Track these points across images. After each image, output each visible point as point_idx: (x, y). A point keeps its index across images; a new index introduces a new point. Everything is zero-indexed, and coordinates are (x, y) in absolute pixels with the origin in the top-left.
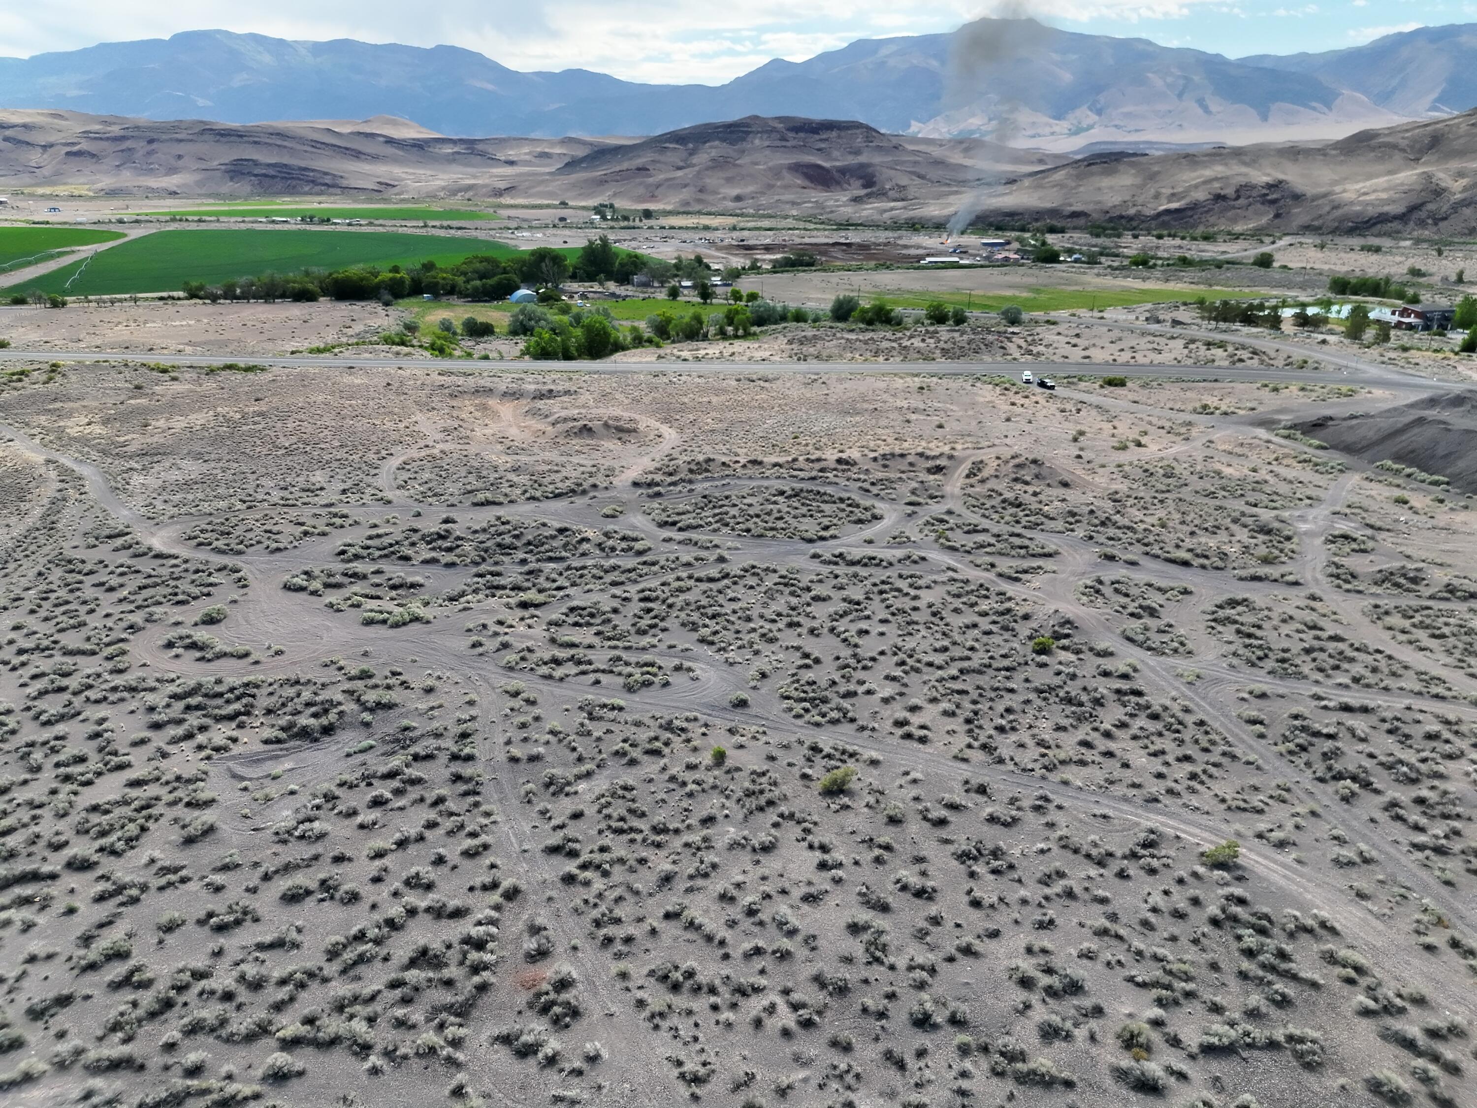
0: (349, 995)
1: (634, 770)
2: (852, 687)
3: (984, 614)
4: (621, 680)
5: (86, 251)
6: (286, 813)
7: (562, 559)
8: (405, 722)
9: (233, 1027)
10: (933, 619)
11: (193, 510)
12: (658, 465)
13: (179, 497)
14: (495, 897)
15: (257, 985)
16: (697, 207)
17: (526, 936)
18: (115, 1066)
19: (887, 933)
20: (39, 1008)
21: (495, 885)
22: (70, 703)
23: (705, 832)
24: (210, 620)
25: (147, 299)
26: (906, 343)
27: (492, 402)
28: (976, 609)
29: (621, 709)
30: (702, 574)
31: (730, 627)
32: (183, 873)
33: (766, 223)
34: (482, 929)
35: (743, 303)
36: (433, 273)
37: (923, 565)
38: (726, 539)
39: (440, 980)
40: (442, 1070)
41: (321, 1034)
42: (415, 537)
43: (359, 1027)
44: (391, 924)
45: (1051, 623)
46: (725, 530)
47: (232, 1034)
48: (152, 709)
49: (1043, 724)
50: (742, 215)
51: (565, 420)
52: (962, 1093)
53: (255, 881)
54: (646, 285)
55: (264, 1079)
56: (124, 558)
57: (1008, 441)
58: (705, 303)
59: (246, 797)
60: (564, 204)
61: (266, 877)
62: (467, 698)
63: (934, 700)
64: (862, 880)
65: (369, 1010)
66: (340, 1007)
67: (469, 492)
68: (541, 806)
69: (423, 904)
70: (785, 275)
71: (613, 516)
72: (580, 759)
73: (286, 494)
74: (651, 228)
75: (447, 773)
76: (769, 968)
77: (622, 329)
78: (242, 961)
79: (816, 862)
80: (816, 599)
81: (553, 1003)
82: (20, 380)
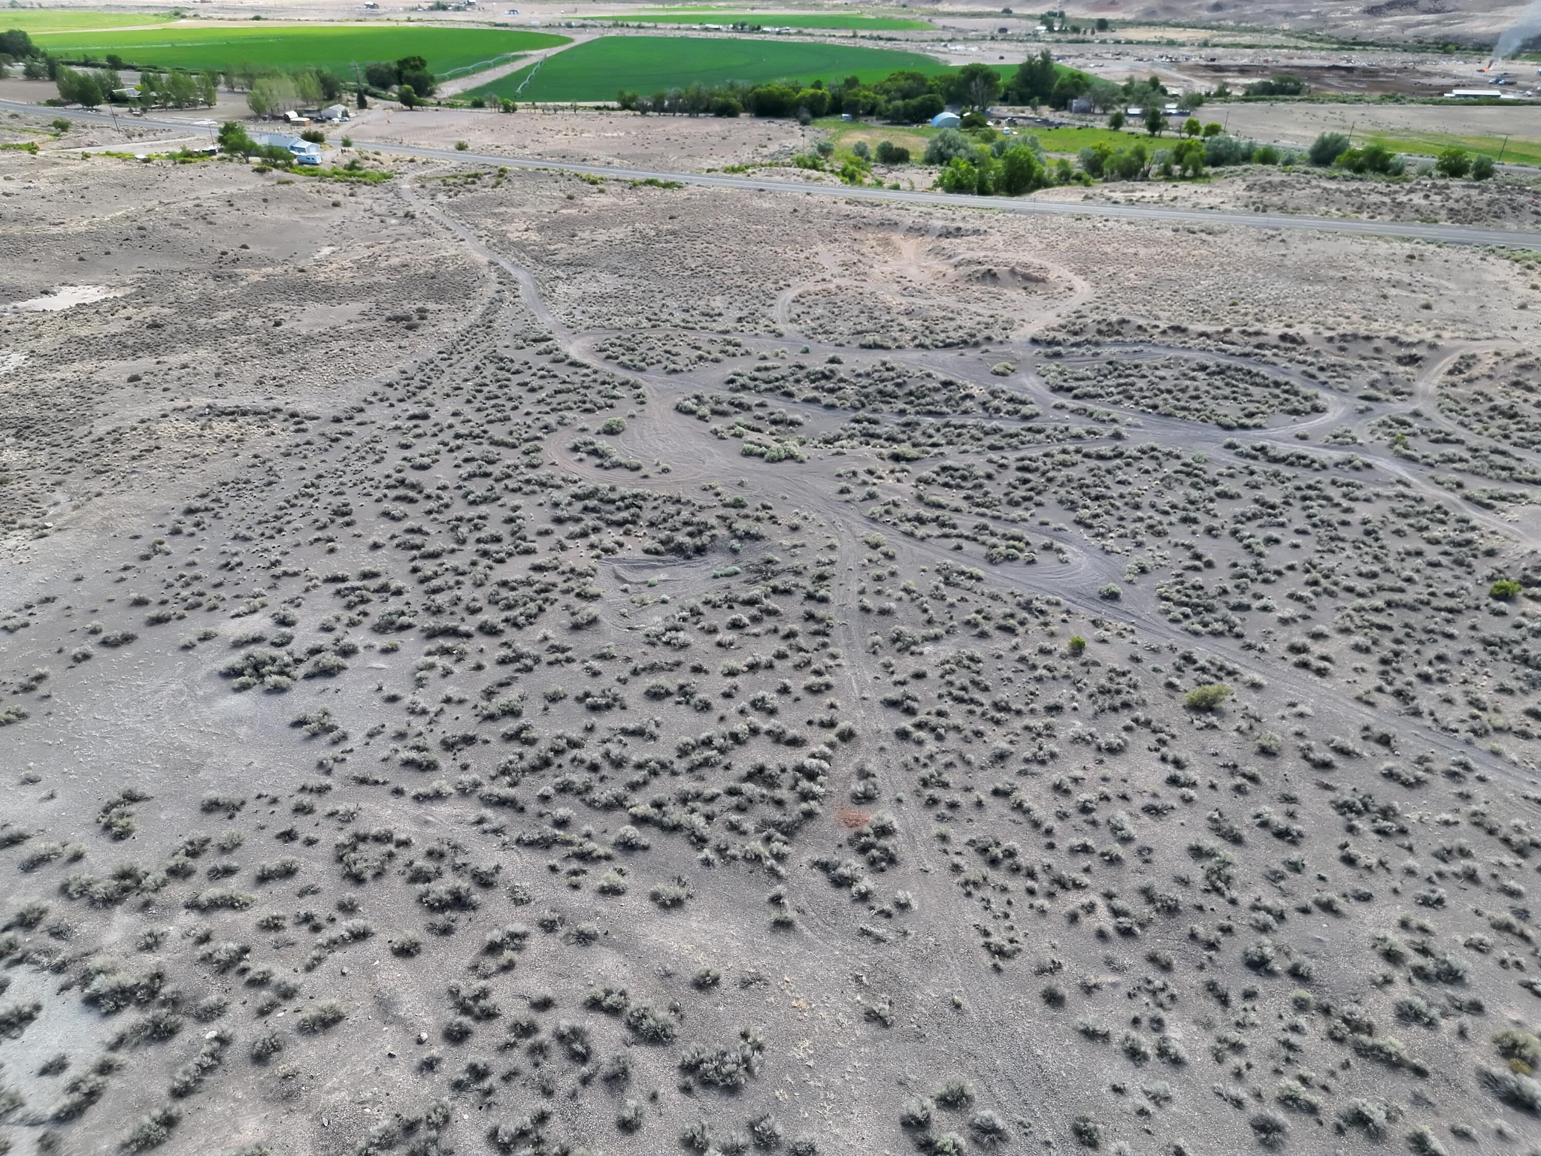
0: (693, 791)
1: (984, 643)
2: (1245, 600)
3: (1436, 542)
4: (984, 550)
5: (537, 55)
6: (657, 619)
7: (941, 414)
8: (769, 555)
9: (596, 795)
10: (1366, 539)
11: (606, 323)
12: (1063, 322)
13: (595, 309)
14: (831, 735)
15: (618, 764)
16: (1164, 17)
17: (854, 778)
18: (503, 803)
19: (1235, 866)
20: (450, 741)
21: (831, 724)
22: (492, 488)
23: (1049, 720)
24: (611, 431)
25: (585, 108)
26: (1402, 198)
27: (896, 238)
28: (1425, 534)
29: (979, 579)
30: (1092, 449)
31: (1113, 512)
32: (569, 654)
33: (1247, 39)
34: (815, 762)
35: (1199, 137)
36: (855, 90)
37: (1366, 473)
38: (1126, 414)
39: (772, 798)
40: (764, 878)
41: (665, 819)
42: (800, 374)
43: (698, 821)
44: (735, 737)
45: (1524, 565)
46: (1127, 403)
47: (594, 801)
48: (556, 505)
49: (1483, 681)
50: (1218, 28)
51: (969, 262)
52: (1290, 1046)
53: (625, 674)
54: (1085, 111)
55: (616, 845)
56: (544, 361)
57: (1515, 334)
58: (1152, 136)
59: (625, 598)
60: (1007, 12)
61: (635, 672)
62: (829, 542)
63: (1346, 631)
64: (1217, 805)
65: (708, 809)
66: (684, 800)
67: (859, 333)
68: (885, 659)
69: (765, 727)
70: (1260, 104)
71: (1003, 374)
72: (930, 622)
73: (686, 316)
74: (1103, 42)
75: (801, 610)
76: (1095, 868)
77: (1049, 163)
78: (609, 740)
79: (1166, 775)
80: (1223, 495)
81: (872, 846)
82: (474, 183)
